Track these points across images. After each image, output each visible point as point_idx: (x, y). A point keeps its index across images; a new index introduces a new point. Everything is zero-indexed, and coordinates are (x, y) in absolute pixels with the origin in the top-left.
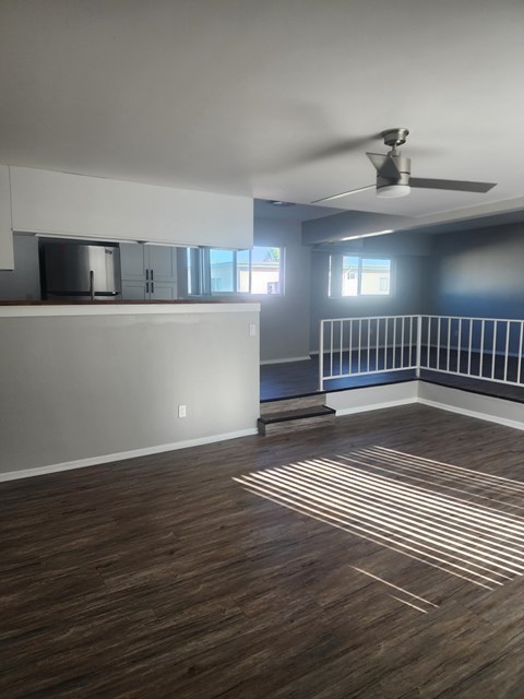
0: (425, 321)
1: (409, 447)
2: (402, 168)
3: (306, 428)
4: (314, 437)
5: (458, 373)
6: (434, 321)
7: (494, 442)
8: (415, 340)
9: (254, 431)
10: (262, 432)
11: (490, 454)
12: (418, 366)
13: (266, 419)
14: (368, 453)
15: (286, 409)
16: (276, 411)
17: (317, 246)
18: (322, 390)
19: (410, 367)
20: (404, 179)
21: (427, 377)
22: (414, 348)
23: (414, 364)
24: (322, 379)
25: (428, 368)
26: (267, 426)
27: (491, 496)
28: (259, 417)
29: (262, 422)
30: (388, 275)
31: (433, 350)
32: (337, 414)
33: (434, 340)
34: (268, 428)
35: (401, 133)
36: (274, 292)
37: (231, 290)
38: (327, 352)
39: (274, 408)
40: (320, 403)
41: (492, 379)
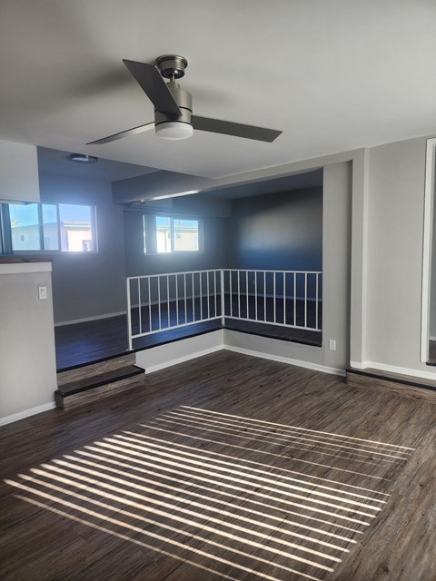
0: (226, 274)
1: (215, 402)
2: (183, 102)
3: (113, 393)
4: (119, 404)
5: (256, 321)
6: (234, 274)
7: (290, 386)
8: (219, 290)
9: (50, 406)
10: (59, 407)
11: (288, 400)
12: (223, 316)
13: (65, 391)
14: (174, 416)
15: (90, 375)
16: (78, 379)
17: (129, 205)
18: (131, 349)
19: (216, 317)
20: (185, 115)
21: (231, 326)
22: (219, 297)
23: (219, 314)
24: (131, 337)
25: (231, 317)
26: (65, 399)
27: (292, 453)
28: (56, 388)
29: (59, 395)
30: (197, 235)
31: (235, 297)
32: (146, 373)
33: (235, 289)
34: (67, 400)
35: (178, 61)
36: (89, 250)
37: (38, 248)
38: (135, 306)
39: (75, 376)
40: (129, 364)
41: (285, 325)
